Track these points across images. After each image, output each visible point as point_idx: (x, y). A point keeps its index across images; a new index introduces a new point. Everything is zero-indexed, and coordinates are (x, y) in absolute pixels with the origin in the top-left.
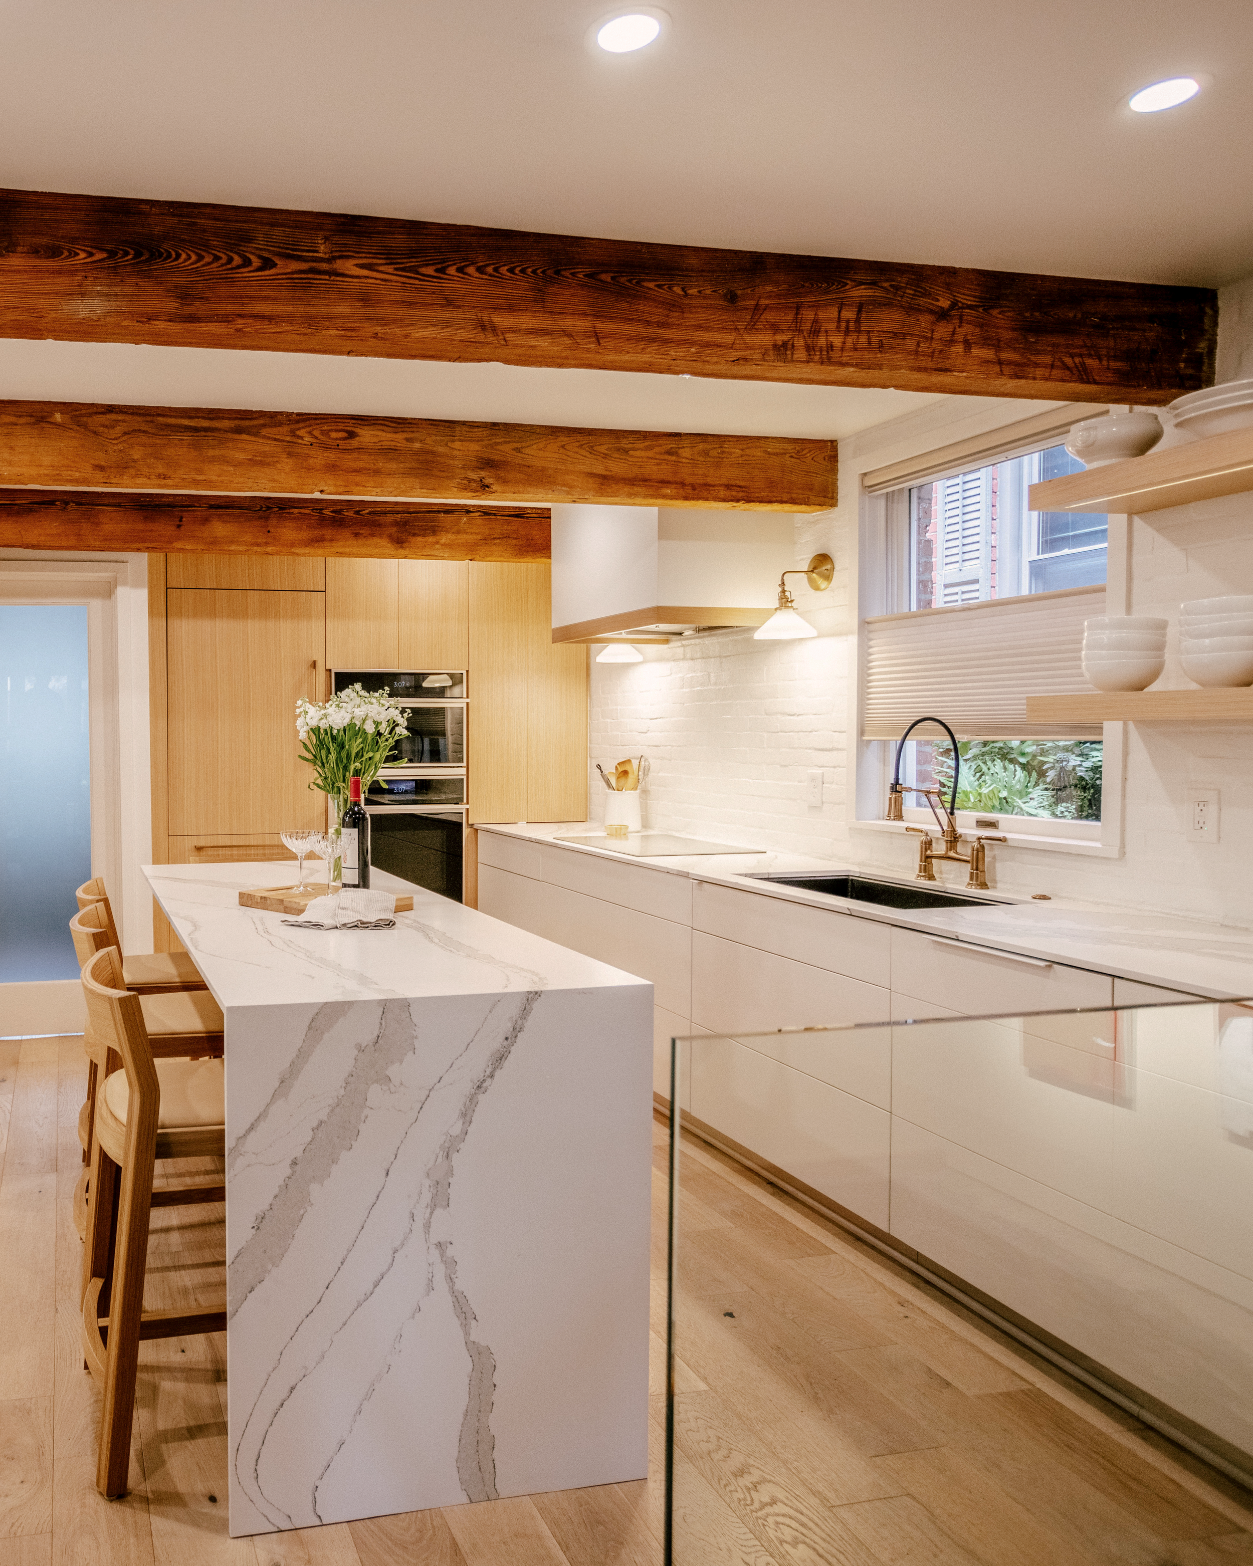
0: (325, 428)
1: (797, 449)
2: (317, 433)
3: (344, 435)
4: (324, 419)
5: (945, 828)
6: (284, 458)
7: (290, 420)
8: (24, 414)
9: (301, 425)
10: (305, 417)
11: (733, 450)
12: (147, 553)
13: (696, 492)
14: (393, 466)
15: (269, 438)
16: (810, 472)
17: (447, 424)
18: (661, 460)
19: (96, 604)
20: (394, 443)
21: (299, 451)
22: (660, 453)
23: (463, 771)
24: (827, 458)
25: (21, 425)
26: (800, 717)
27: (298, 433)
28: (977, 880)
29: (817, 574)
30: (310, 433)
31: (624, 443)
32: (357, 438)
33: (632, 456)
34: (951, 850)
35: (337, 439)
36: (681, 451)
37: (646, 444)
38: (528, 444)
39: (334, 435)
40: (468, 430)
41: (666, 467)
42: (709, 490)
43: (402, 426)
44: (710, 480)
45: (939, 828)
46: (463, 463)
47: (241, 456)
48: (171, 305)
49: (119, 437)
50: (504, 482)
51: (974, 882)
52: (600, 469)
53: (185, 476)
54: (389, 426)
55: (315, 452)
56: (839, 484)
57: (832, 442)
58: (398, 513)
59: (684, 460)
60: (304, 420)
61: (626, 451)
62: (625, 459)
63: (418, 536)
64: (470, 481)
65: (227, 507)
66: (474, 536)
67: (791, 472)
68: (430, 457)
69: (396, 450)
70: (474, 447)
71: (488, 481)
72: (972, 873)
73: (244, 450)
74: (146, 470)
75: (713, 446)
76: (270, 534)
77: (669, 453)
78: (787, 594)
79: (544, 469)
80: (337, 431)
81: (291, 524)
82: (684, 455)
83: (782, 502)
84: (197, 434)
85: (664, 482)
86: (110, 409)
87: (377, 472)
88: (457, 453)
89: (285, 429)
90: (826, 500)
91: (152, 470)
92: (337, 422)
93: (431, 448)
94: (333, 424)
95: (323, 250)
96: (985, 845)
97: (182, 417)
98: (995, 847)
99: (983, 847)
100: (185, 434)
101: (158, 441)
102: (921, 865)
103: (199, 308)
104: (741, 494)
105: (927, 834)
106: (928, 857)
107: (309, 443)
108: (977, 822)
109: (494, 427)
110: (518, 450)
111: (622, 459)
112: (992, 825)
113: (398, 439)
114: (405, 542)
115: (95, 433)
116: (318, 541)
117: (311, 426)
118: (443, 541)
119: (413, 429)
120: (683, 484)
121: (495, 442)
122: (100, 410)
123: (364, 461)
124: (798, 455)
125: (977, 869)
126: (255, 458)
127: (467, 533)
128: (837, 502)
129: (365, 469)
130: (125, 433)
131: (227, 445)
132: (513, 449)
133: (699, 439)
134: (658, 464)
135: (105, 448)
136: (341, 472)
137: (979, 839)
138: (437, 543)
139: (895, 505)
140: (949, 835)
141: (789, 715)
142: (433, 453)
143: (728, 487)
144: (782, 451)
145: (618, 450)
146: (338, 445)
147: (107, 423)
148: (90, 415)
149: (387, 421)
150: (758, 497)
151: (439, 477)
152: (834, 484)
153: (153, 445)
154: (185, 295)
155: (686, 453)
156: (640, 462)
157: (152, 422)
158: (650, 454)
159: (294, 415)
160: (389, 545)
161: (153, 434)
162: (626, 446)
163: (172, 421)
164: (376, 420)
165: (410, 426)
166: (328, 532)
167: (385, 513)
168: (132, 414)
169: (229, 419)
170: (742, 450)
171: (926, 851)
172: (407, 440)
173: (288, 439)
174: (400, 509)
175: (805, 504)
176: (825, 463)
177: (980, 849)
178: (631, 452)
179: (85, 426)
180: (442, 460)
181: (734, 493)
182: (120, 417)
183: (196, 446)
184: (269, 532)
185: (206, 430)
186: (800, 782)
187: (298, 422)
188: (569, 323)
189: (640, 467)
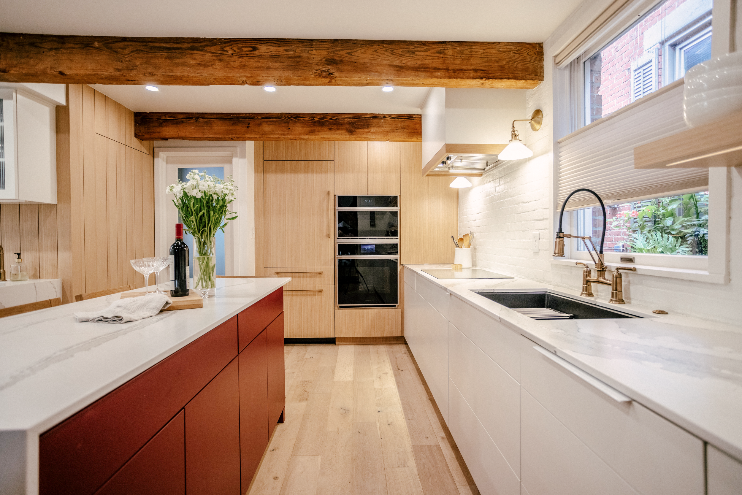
0: (240, 46)
1: (518, 48)
2: (235, 49)
3: (250, 49)
4: (238, 41)
5: (597, 262)
6: (217, 62)
7: (220, 42)
8: (79, 43)
9: (227, 45)
10: (228, 40)
11: (478, 50)
13: (456, 74)
14: (278, 64)
15: (209, 52)
16: (526, 61)
17: (309, 41)
18: (435, 56)
20: (277, 53)
21: (225, 58)
22: (434, 53)
23: (398, 240)
24: (536, 53)
25: (76, 48)
26: (530, 203)
27: (225, 49)
28: (616, 298)
29: (534, 121)
30: (231, 48)
31: (412, 48)
32: (257, 51)
33: (417, 55)
34: (600, 277)
35: (245, 51)
36: (446, 51)
37: (425, 48)
38: (355, 50)
39: (245, 49)
40: (320, 44)
41: (438, 61)
42: (463, 72)
43: (283, 43)
44: (465, 67)
45: (593, 263)
46: (318, 62)
47: (193, 62)
49: (128, 54)
50: (341, 71)
51: (614, 299)
52: (397, 62)
53: (163, 73)
54: (276, 44)
55: (234, 59)
56: (545, 67)
57: (540, 44)
58: (350, 118)
59: (448, 57)
60: (229, 42)
61: (413, 53)
62: (413, 57)
63: (360, 129)
64: (322, 71)
65: (270, 118)
66: (387, 128)
67: (514, 62)
68: (299, 59)
69: (279, 56)
70: (324, 53)
71: (332, 71)
72: (613, 293)
73: (195, 59)
74: (142, 71)
75: (466, 48)
76: (290, 130)
77: (439, 52)
78: (516, 132)
79: (365, 64)
80: (246, 47)
81: (299, 125)
82: (448, 53)
83: (509, 78)
84: (171, 51)
85: (436, 69)
86: (124, 39)
87: (268, 68)
88: (314, 56)
89: (218, 47)
90: (537, 77)
91: (146, 71)
92: (246, 42)
93: (299, 54)
94: (245, 43)
96: (622, 273)
97: (161, 43)
98: (629, 275)
99: (620, 275)
100: (164, 51)
101: (149, 56)
102: (583, 286)
104: (483, 75)
105: (587, 267)
106: (588, 281)
107: (231, 54)
108: (621, 258)
109: (335, 42)
110: (349, 54)
111: (410, 57)
112: (630, 260)
113: (281, 50)
114: (354, 132)
115: (116, 52)
116: (312, 132)
117: (232, 45)
118: (372, 131)
119: (288, 45)
120: (448, 70)
121: (336, 50)
122: (118, 40)
123: (262, 63)
124: (519, 52)
125: (616, 290)
126: (201, 63)
127: (384, 127)
128: (543, 78)
129: (262, 67)
130: (132, 52)
131: (186, 56)
132: (346, 53)
133: (456, 45)
134: (433, 59)
135: (121, 60)
136: (248, 69)
137: (618, 269)
138: (369, 132)
139: (575, 73)
140: (599, 266)
141: (525, 203)
142: (300, 57)
143: (475, 71)
144: (509, 50)
145: (408, 52)
146: (247, 55)
147: (122, 46)
148: (114, 43)
149: (274, 40)
150: (494, 76)
151: (304, 69)
152: (542, 67)
153: (147, 58)
155: (449, 52)
156: (422, 58)
157: (146, 45)
158: (428, 53)
159: (223, 40)
160: (346, 133)
161: (147, 52)
162: (413, 49)
163: (157, 45)
164: (268, 40)
165: (287, 43)
166: (317, 128)
167: (344, 119)
168: (135, 41)
169: (188, 43)
170: (484, 50)
171: (587, 277)
172: (286, 50)
173: (219, 52)
174: (351, 117)
175: (523, 80)
176: (536, 56)
177: (619, 276)
178: (416, 53)
179: (110, 48)
180: (305, 60)
181: (479, 74)
182: (129, 43)
183: (169, 57)
184: (289, 129)
185: (175, 49)
186: (530, 239)
187: (225, 43)
189: (422, 61)
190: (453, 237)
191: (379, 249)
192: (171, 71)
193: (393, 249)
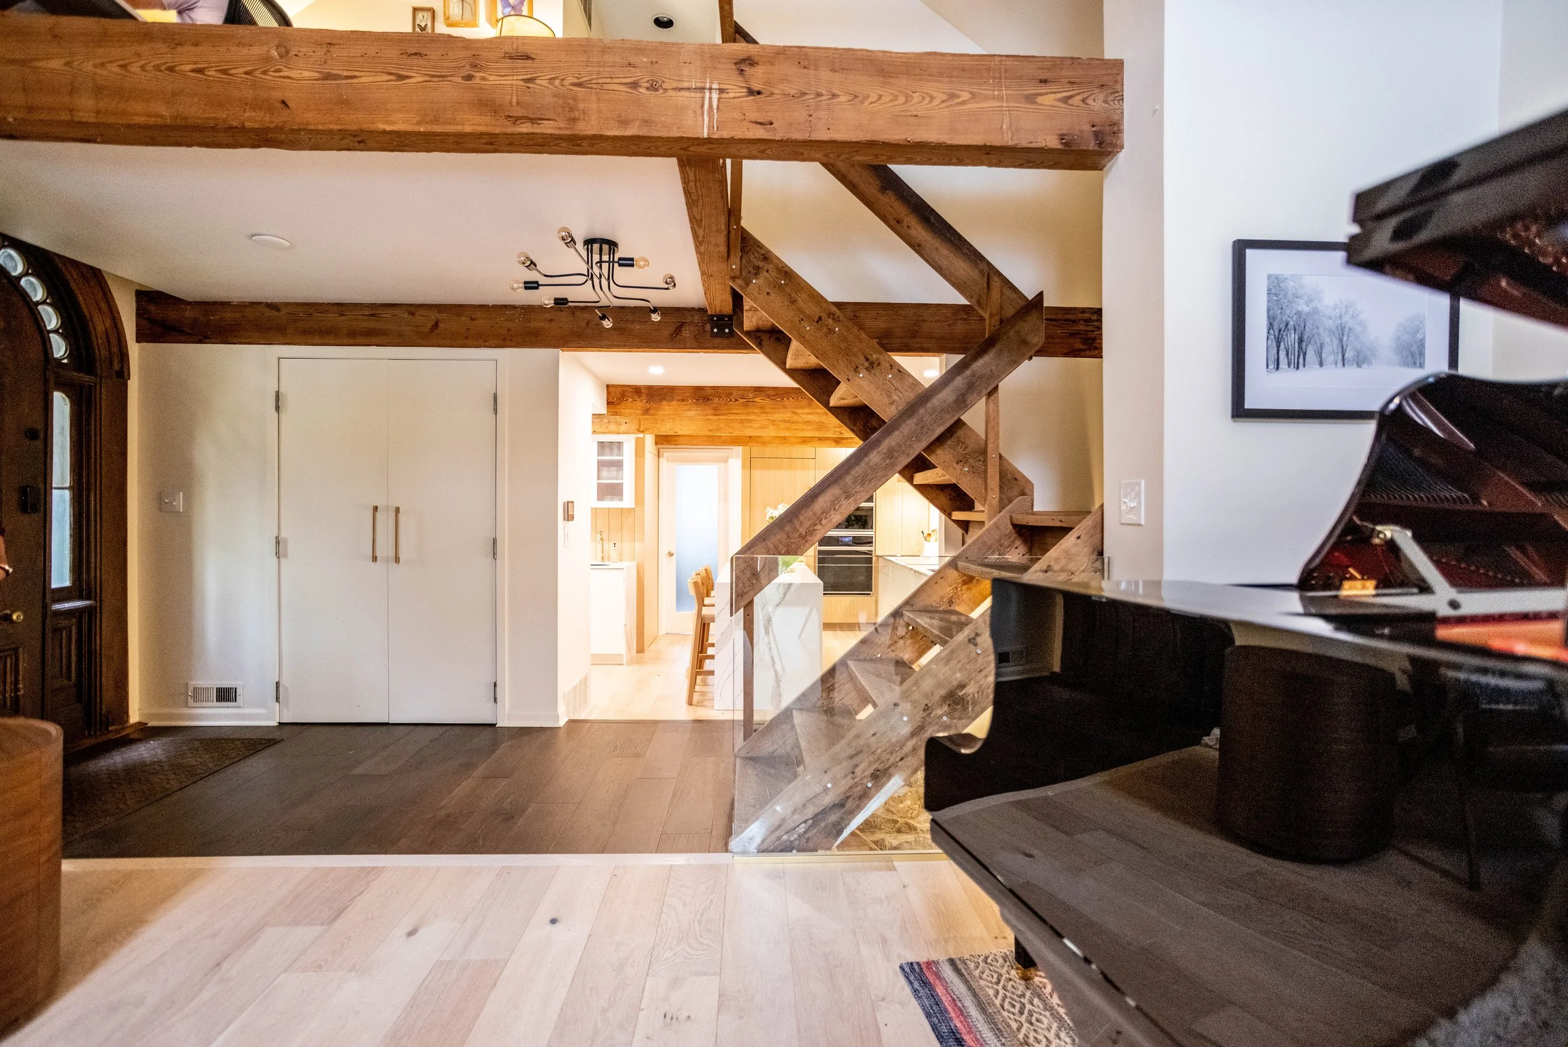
6: (771, 425)
12: (741, 448)
19: (722, 465)
23: (873, 533)
48: (712, 412)
95: (751, 396)
103: (719, 412)
154: (715, 409)
188: (818, 411)
190: (922, 532)
191: (857, 541)
192: (742, 431)
193: (869, 541)
